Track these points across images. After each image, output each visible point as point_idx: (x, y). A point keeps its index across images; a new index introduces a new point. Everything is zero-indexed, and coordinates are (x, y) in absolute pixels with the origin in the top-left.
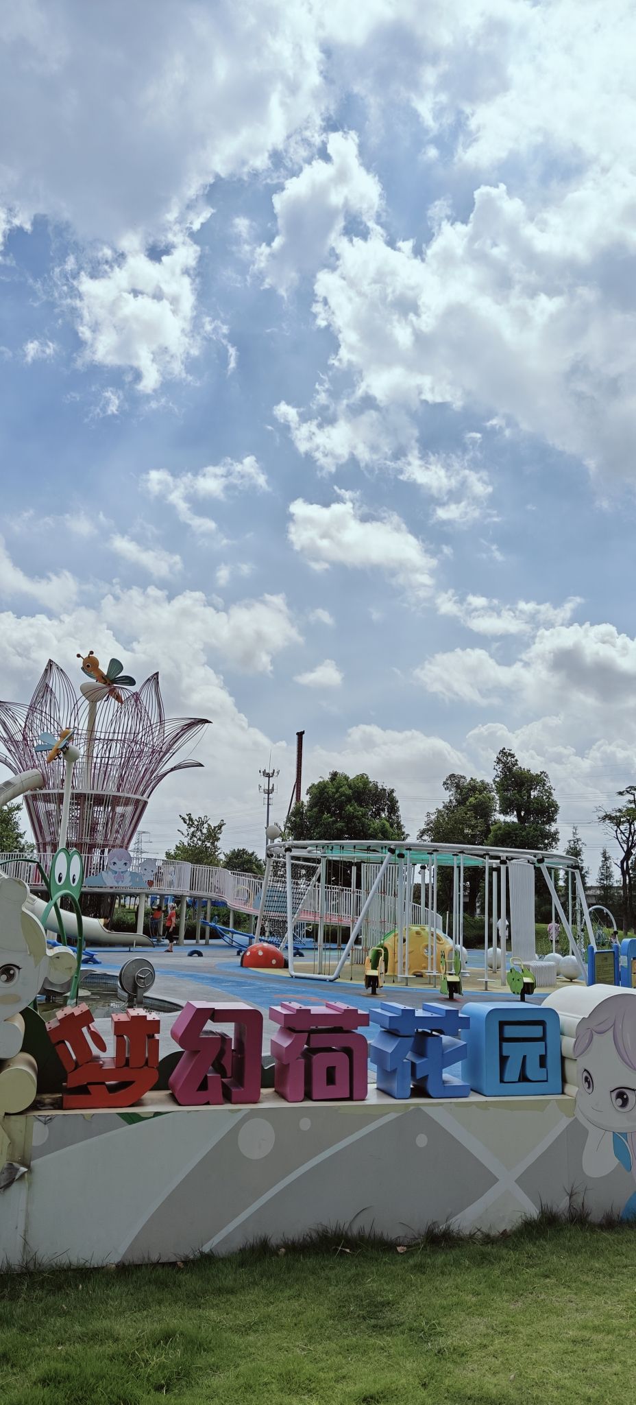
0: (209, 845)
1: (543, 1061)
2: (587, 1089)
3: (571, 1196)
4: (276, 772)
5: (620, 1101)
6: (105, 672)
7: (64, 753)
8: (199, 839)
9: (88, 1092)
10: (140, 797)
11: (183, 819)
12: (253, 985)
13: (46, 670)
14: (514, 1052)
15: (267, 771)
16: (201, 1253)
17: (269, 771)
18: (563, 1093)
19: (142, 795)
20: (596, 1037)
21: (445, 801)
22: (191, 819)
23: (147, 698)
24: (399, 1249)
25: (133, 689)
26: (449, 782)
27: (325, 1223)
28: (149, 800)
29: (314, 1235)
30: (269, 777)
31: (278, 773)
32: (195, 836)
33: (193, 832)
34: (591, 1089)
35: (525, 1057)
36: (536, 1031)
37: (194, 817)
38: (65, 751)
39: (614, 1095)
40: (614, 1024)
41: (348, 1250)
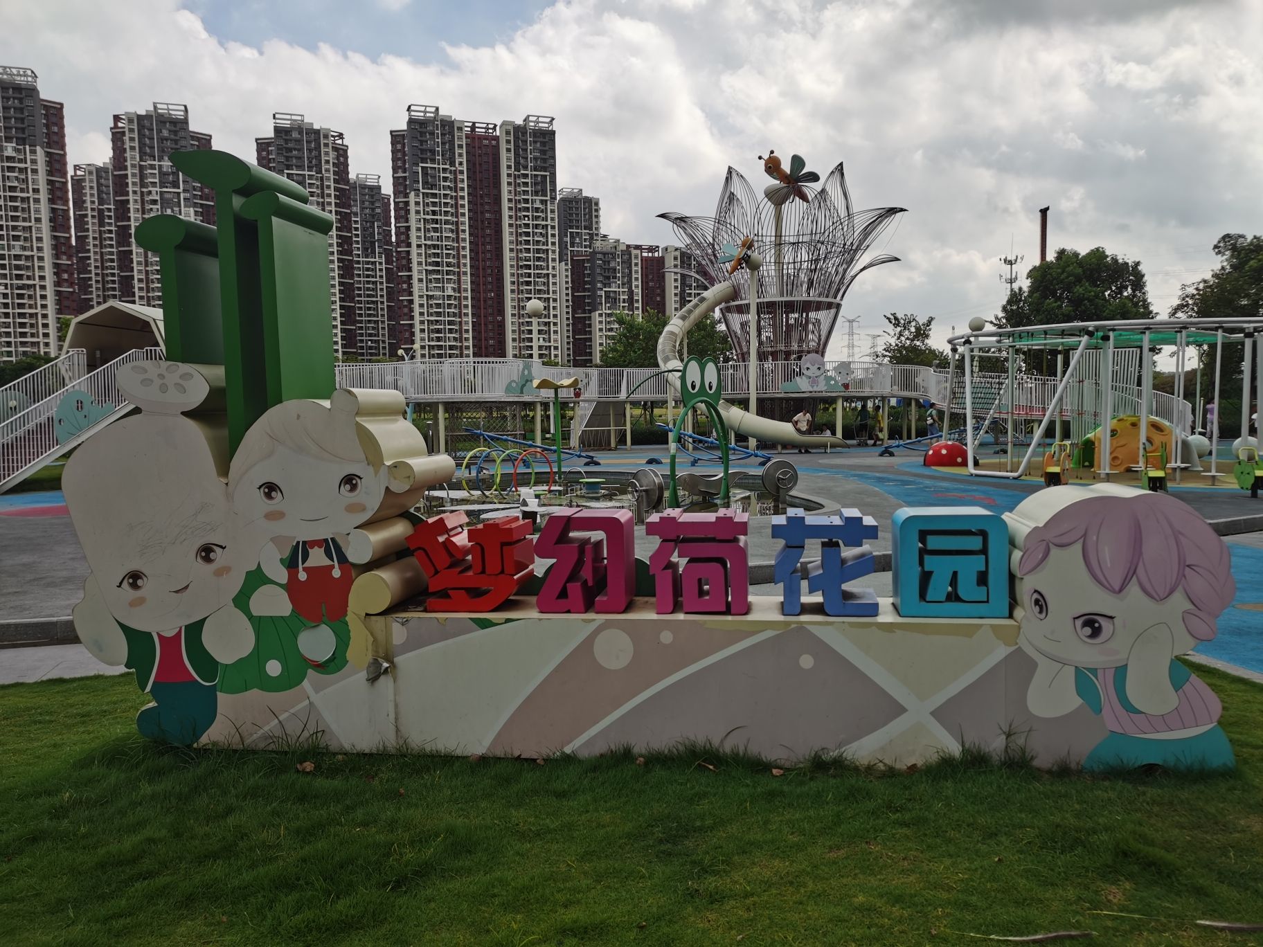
0: (918, 343)
1: (982, 579)
2: (1038, 615)
3: (1009, 735)
4: (1019, 257)
5: (1088, 631)
6: (788, 171)
7: (746, 263)
8: (908, 339)
9: (448, 596)
10: (833, 300)
11: (888, 319)
12: (919, 483)
13: (727, 178)
14: (941, 568)
15: (1009, 258)
16: (563, 753)
17: (1011, 257)
18: (1011, 616)
19: (835, 298)
20: (1054, 552)
21: (1215, 269)
22: (896, 319)
23: (835, 193)
24: (775, 771)
25: (817, 186)
26: (1222, 245)
27: (692, 737)
28: (842, 303)
29: (681, 748)
30: (1011, 264)
31: (1022, 258)
32: (902, 335)
33: (900, 332)
34: (1044, 614)
35: (955, 574)
36: (975, 543)
37: (899, 316)
38: (746, 261)
39: (1079, 622)
40: (1085, 535)
41: (711, 767)
